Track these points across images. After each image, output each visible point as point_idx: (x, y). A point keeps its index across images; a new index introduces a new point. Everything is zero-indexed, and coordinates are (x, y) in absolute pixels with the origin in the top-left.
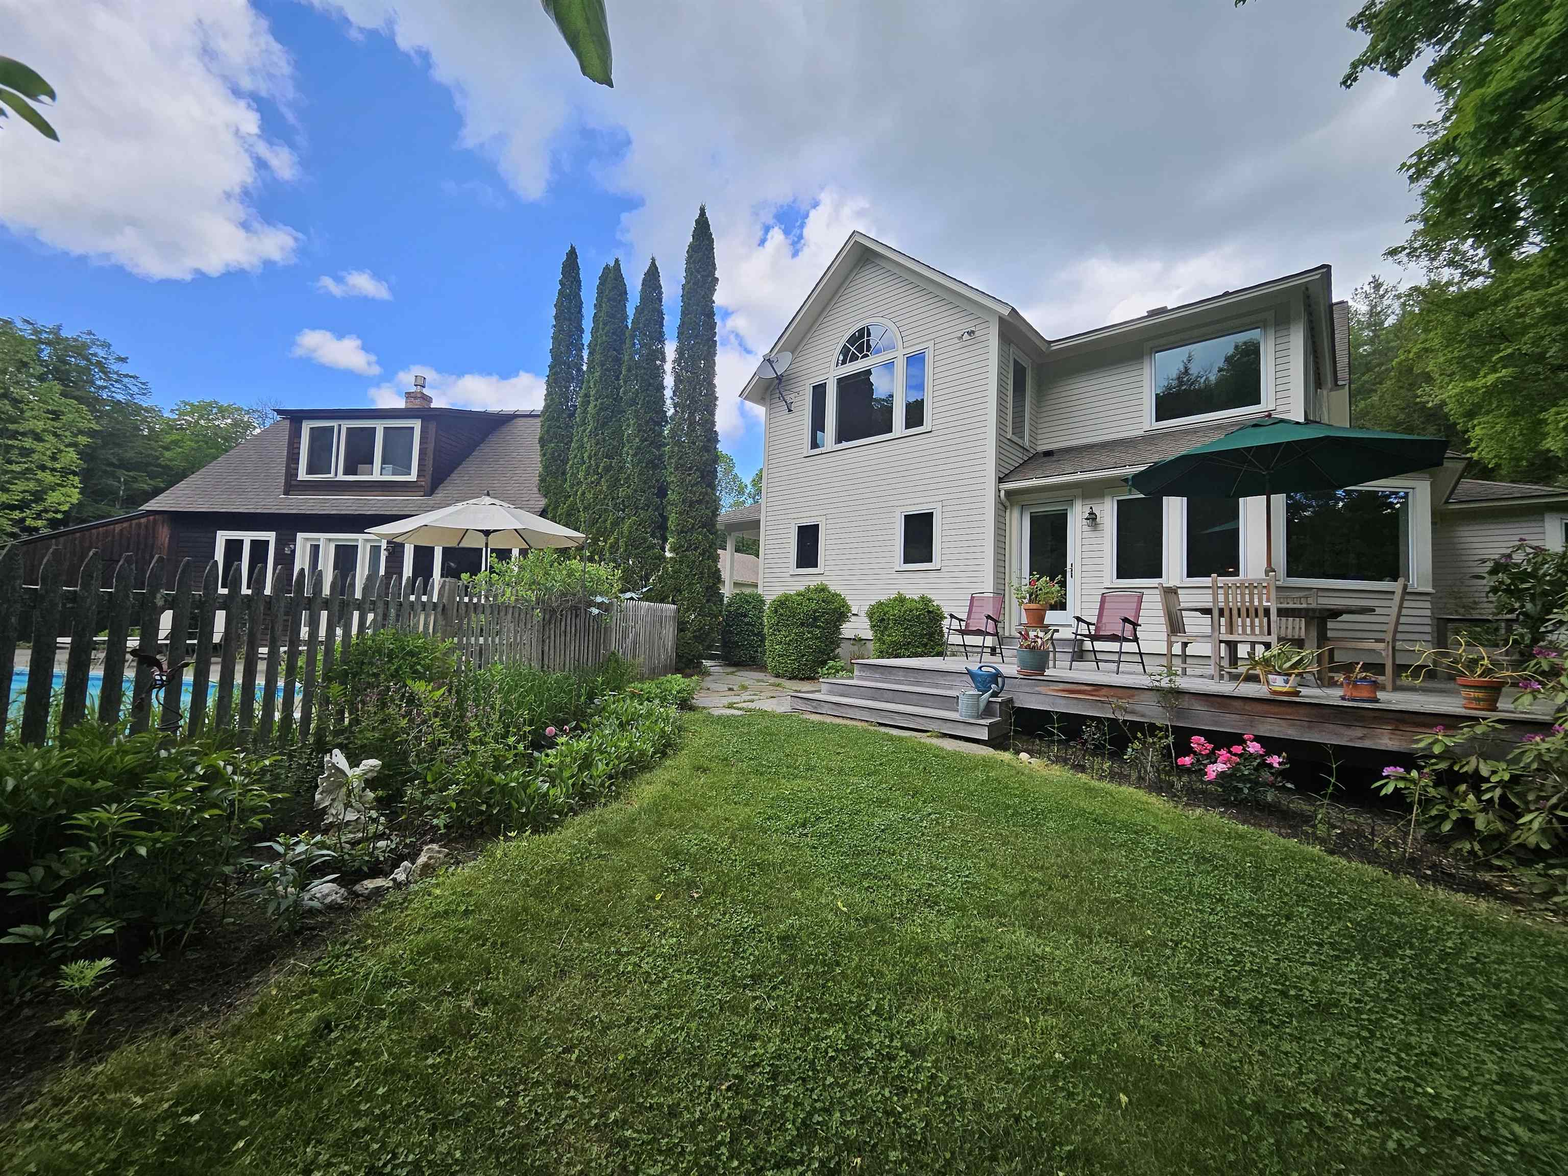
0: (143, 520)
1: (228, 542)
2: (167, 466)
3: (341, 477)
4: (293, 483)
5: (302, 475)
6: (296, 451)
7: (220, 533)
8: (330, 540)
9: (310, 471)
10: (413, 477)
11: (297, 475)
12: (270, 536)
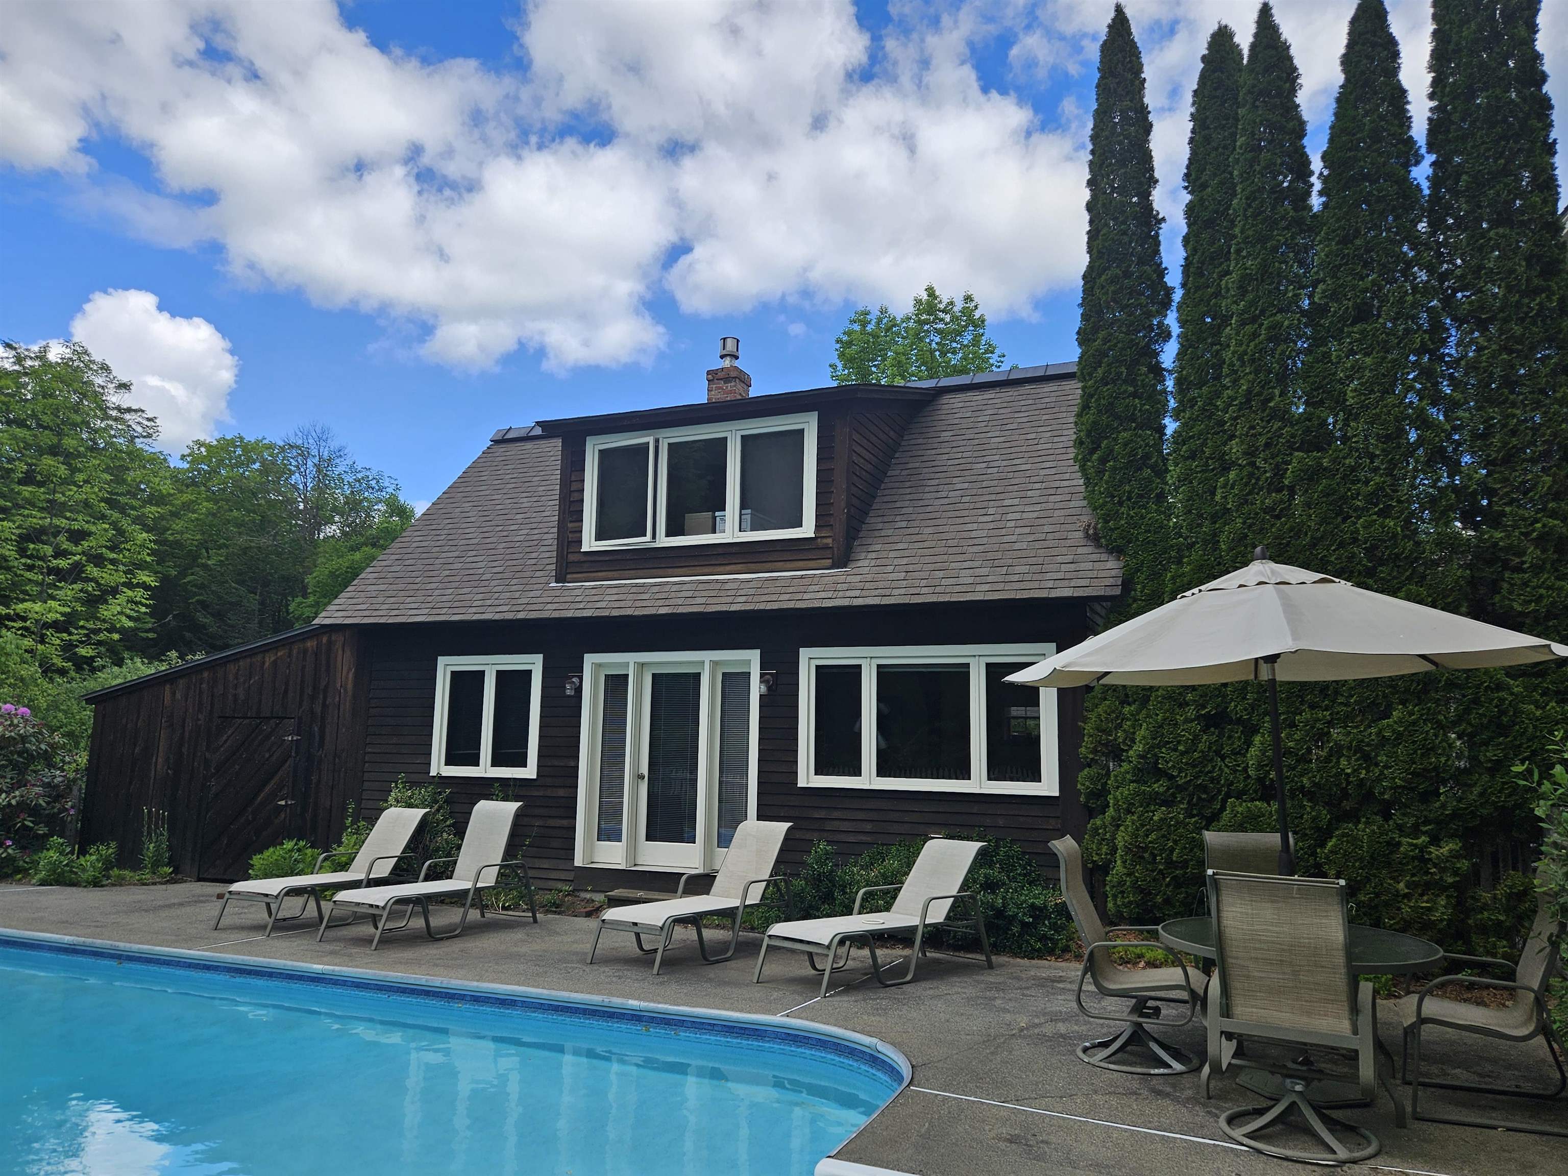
0: (311, 644)
1: (456, 677)
2: (177, 542)
3: (664, 541)
4: (572, 558)
5: (589, 543)
6: (575, 496)
7: (442, 661)
8: (643, 665)
9: (601, 535)
10: (807, 529)
11: (580, 542)
12: (534, 664)
